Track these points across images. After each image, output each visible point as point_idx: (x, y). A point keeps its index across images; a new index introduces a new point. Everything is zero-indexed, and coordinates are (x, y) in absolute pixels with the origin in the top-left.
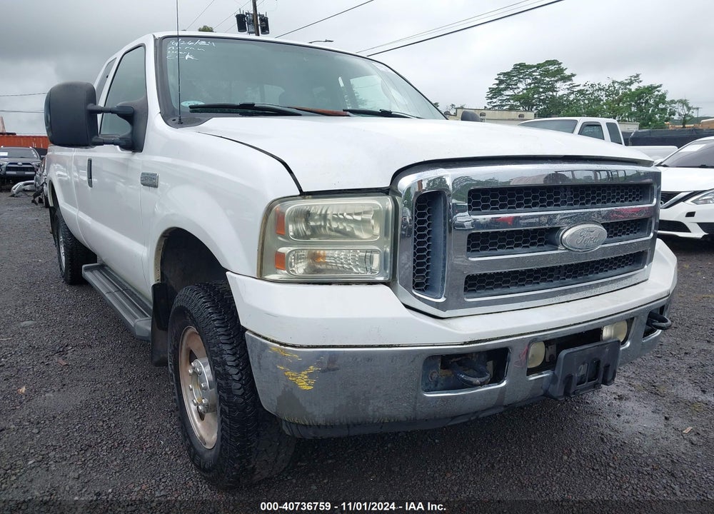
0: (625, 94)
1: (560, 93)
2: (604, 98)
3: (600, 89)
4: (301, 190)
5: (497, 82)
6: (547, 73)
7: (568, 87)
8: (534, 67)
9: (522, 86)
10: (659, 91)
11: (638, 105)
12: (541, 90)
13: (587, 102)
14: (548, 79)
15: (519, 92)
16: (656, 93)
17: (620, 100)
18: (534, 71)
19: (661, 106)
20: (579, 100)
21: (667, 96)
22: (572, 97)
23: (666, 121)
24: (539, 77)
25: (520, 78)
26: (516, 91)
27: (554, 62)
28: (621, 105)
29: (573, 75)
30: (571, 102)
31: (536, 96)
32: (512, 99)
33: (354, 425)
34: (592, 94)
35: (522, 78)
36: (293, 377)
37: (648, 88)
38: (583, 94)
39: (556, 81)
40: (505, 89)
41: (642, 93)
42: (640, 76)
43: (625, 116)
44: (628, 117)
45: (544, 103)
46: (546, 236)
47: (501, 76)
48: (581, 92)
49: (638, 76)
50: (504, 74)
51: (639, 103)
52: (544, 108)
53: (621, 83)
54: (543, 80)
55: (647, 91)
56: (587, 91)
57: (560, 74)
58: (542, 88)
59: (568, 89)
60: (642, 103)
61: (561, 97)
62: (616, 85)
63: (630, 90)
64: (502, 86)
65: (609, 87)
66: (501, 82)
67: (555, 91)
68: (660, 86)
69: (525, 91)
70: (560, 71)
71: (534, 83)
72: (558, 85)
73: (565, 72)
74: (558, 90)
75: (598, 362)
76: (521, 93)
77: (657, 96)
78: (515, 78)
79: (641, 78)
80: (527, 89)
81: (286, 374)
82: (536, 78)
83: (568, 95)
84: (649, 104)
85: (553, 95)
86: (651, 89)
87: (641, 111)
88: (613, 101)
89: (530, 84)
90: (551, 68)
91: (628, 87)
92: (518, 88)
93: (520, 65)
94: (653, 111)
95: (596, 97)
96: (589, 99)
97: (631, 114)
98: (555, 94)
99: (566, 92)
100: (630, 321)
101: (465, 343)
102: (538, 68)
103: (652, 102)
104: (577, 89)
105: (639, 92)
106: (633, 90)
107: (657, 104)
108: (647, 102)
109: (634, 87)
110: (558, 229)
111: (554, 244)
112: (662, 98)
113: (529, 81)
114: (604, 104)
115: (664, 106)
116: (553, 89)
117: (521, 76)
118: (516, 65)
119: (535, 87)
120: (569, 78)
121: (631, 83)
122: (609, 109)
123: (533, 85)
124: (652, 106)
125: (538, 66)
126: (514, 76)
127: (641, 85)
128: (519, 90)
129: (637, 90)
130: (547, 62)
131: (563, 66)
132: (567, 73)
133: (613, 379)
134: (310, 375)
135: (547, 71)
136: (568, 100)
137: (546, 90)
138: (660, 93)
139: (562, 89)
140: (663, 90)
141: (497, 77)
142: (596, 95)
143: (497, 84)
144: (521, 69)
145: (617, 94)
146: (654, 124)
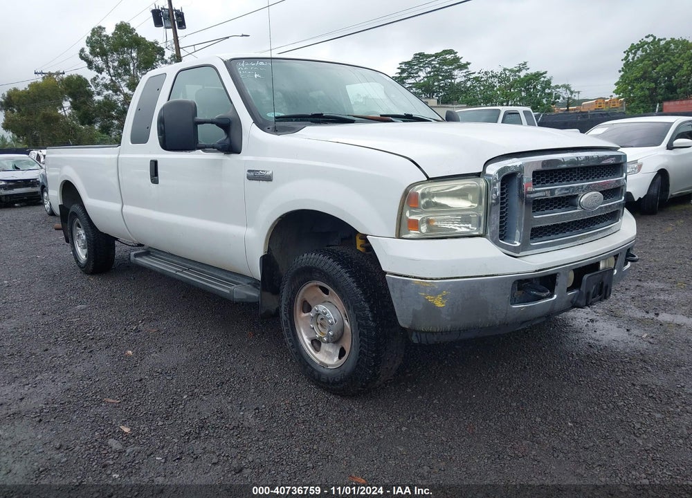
0: (515, 81)
1: (458, 80)
2: (497, 85)
3: (493, 76)
4: (427, 177)
5: (399, 71)
6: (444, 62)
7: (465, 74)
8: (433, 56)
9: (422, 74)
10: (544, 77)
11: (527, 90)
12: (440, 78)
13: (482, 88)
14: (446, 68)
15: (420, 81)
16: (542, 79)
17: (512, 86)
18: (433, 60)
19: (547, 91)
20: (476, 86)
21: (552, 81)
22: (469, 84)
23: (553, 104)
24: (437, 65)
25: (420, 67)
26: (418, 79)
27: (450, 52)
28: (512, 90)
29: (469, 64)
30: (468, 89)
31: (436, 84)
32: (414, 87)
33: (464, 330)
34: (486, 81)
35: (422, 67)
36: (431, 299)
37: (535, 74)
38: (478, 81)
39: (454, 69)
40: (407, 78)
41: (531, 79)
42: (527, 64)
43: (517, 101)
44: (519, 101)
45: (444, 90)
46: (568, 201)
47: (403, 65)
48: (476, 79)
49: (525, 63)
50: (406, 63)
51: (528, 89)
52: (444, 95)
53: (511, 71)
54: (442, 68)
55: (534, 77)
56: (482, 78)
57: (456, 63)
58: (441, 76)
59: (465, 76)
60: (531, 88)
61: (459, 84)
62: (507, 72)
63: (519, 77)
64: (405, 75)
65: (501, 74)
66: (403, 71)
67: (453, 78)
68: (546, 72)
69: (426, 79)
70: (457, 60)
71: (434, 72)
72: (456, 72)
73: (461, 60)
74: (455, 77)
75: (602, 283)
76: (422, 81)
77: (543, 81)
78: (416, 67)
79: (528, 65)
80: (427, 77)
81: (427, 298)
82: (435, 67)
83: (465, 82)
84: (537, 89)
85: (451, 83)
86: (538, 75)
87: (530, 96)
88: (505, 87)
89: (430, 73)
90: (448, 57)
91: (517, 73)
92: (419, 76)
93: (420, 54)
94: (540, 95)
95: (490, 84)
96: (484, 86)
97: (522, 99)
98: (453, 81)
99: (463, 79)
100: (616, 256)
101: (536, 271)
102: (436, 57)
103: (539, 87)
104: (473, 76)
105: (527, 78)
106: (522, 77)
107: (544, 89)
108: (535, 87)
109: (522, 74)
110: (576, 196)
111: (574, 206)
112: (548, 83)
113: (429, 70)
114: (498, 90)
115: (550, 91)
116: (451, 77)
117: (421, 65)
118: (416, 54)
119: (435, 75)
120: (465, 66)
121: (519, 71)
122: (503, 94)
123: (432, 73)
124: (540, 91)
125: (437, 55)
126: (415, 65)
127: (529, 72)
128: (420, 79)
129: (525, 76)
130: (444, 51)
131: (458, 55)
132: (463, 61)
133: (610, 295)
134: (443, 297)
135: (445, 59)
136: (465, 87)
137: (445, 78)
138: (546, 79)
139: (459, 76)
140: (548, 76)
141: (399, 66)
142: (490, 81)
143: (399, 73)
144: (420, 57)
145: (508, 80)
146: (542, 108)
